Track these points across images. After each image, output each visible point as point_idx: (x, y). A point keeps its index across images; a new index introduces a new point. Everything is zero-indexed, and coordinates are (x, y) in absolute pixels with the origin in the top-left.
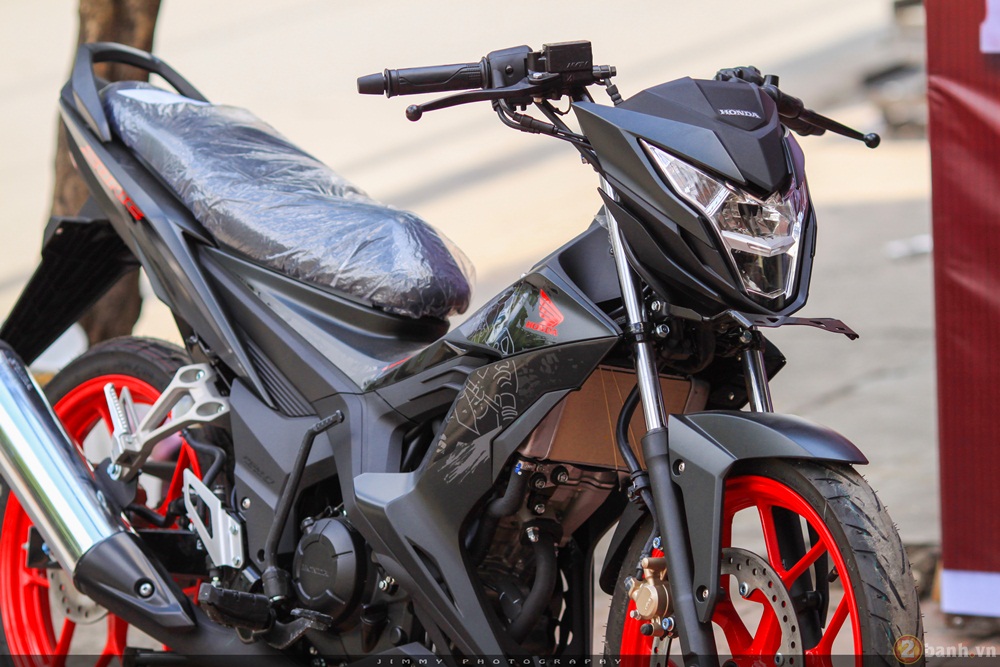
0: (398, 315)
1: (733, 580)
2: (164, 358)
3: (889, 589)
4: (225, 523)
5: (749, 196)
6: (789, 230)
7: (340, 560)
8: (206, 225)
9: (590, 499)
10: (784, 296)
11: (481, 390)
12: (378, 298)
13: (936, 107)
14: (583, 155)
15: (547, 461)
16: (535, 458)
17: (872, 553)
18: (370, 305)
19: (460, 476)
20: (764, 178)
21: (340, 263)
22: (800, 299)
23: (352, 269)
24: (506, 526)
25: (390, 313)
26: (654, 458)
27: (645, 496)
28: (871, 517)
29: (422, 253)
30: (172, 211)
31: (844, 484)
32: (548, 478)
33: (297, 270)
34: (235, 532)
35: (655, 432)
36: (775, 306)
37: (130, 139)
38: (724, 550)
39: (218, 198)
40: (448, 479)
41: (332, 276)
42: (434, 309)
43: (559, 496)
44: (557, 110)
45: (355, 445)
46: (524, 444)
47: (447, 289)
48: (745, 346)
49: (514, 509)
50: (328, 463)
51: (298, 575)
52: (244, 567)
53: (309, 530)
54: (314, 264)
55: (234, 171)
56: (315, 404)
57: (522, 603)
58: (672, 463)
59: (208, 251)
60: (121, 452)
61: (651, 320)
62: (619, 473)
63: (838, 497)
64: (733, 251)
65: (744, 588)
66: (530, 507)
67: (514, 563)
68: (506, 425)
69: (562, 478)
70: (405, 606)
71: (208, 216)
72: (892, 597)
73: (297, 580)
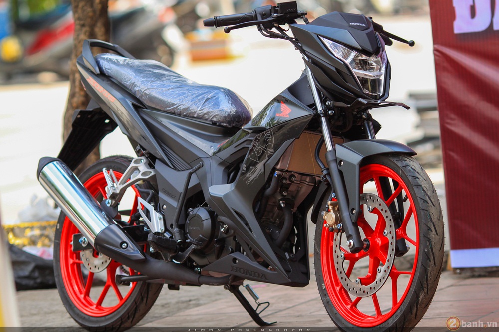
0: (222, 126)
1: (365, 206)
2: (125, 161)
3: (428, 199)
4: (156, 215)
5: (363, 56)
6: (380, 70)
7: (204, 222)
8: (141, 99)
9: (305, 190)
10: (379, 94)
11: (259, 144)
12: (214, 119)
13: (437, 58)
14: (295, 47)
15: (287, 171)
16: (282, 170)
17: (420, 185)
18: (211, 123)
19: (252, 181)
20: (369, 48)
21: (198, 107)
22: (386, 95)
23: (203, 109)
24: (271, 204)
25: (220, 126)
26: (331, 161)
27: (328, 177)
28: (419, 172)
29: (231, 101)
30: (127, 96)
31: (408, 161)
32: (288, 179)
33: (180, 112)
34: (160, 219)
35: (331, 151)
36: (376, 98)
37: (108, 71)
38: (361, 195)
39: (146, 88)
40: (247, 183)
41: (195, 113)
42: (237, 123)
43: (293, 188)
44: (284, 30)
45: (208, 176)
46: (277, 164)
47: (242, 115)
48: (365, 119)
49: (275, 191)
50: (198, 186)
51: (187, 231)
52: (165, 232)
53: (191, 213)
54: (187, 108)
55: (152, 78)
56: (190, 164)
57: (280, 232)
58: (338, 162)
59: (142, 111)
60: (111, 193)
61: (327, 108)
62: (316, 177)
63: (406, 166)
64: (358, 77)
65: (369, 208)
66: (281, 192)
67: (276, 220)
68: (270, 157)
69: (293, 179)
70: (232, 238)
71: (142, 95)
72: (429, 201)
73: (187, 233)
